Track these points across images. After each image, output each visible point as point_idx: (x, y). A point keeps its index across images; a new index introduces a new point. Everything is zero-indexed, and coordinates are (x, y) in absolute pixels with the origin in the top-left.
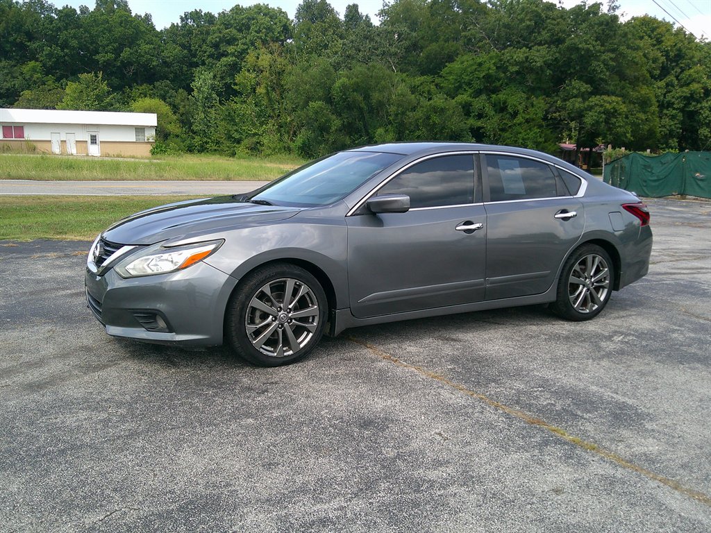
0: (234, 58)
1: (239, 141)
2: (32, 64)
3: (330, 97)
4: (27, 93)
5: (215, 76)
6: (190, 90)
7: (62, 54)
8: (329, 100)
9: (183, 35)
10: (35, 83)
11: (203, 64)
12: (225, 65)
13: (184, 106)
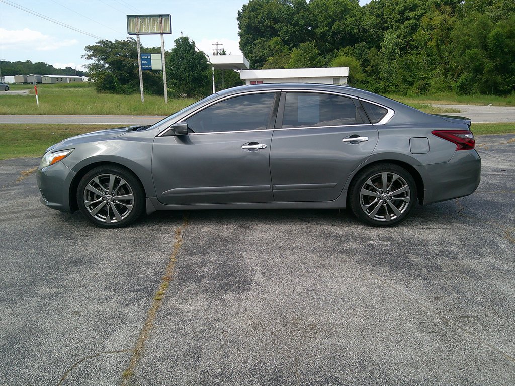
0: (414, 21)
1: (411, 84)
2: (275, 39)
3: (486, 45)
4: (270, 59)
5: (399, 36)
6: (379, 48)
7: (294, 30)
8: (485, 47)
9: (379, 8)
10: (276, 51)
11: (392, 27)
12: (407, 27)
13: (374, 61)
